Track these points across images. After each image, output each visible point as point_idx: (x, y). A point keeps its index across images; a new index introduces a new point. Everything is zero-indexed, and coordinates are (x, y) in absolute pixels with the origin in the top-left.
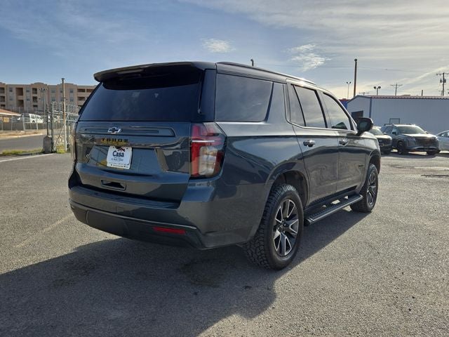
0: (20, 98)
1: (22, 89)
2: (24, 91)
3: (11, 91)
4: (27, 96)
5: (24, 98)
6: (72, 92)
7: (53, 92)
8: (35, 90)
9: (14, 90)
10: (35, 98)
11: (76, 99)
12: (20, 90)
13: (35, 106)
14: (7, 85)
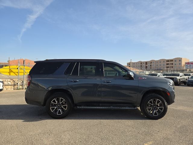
0: (146, 65)
1: (147, 63)
2: (148, 63)
3: (144, 63)
4: (148, 65)
5: (147, 65)
6: (164, 62)
7: (157, 63)
8: (151, 63)
9: (145, 63)
10: (151, 65)
11: (165, 64)
12: (146, 63)
13: (151, 68)
14: (143, 62)
